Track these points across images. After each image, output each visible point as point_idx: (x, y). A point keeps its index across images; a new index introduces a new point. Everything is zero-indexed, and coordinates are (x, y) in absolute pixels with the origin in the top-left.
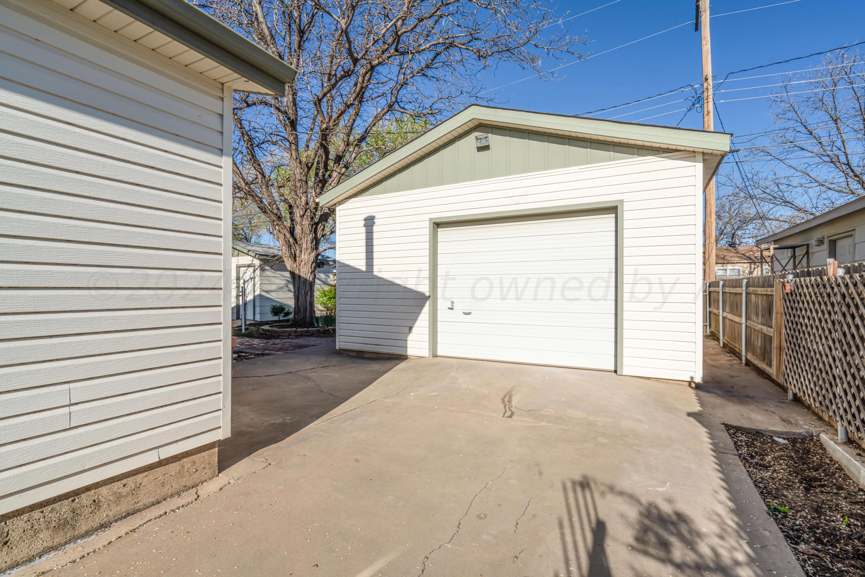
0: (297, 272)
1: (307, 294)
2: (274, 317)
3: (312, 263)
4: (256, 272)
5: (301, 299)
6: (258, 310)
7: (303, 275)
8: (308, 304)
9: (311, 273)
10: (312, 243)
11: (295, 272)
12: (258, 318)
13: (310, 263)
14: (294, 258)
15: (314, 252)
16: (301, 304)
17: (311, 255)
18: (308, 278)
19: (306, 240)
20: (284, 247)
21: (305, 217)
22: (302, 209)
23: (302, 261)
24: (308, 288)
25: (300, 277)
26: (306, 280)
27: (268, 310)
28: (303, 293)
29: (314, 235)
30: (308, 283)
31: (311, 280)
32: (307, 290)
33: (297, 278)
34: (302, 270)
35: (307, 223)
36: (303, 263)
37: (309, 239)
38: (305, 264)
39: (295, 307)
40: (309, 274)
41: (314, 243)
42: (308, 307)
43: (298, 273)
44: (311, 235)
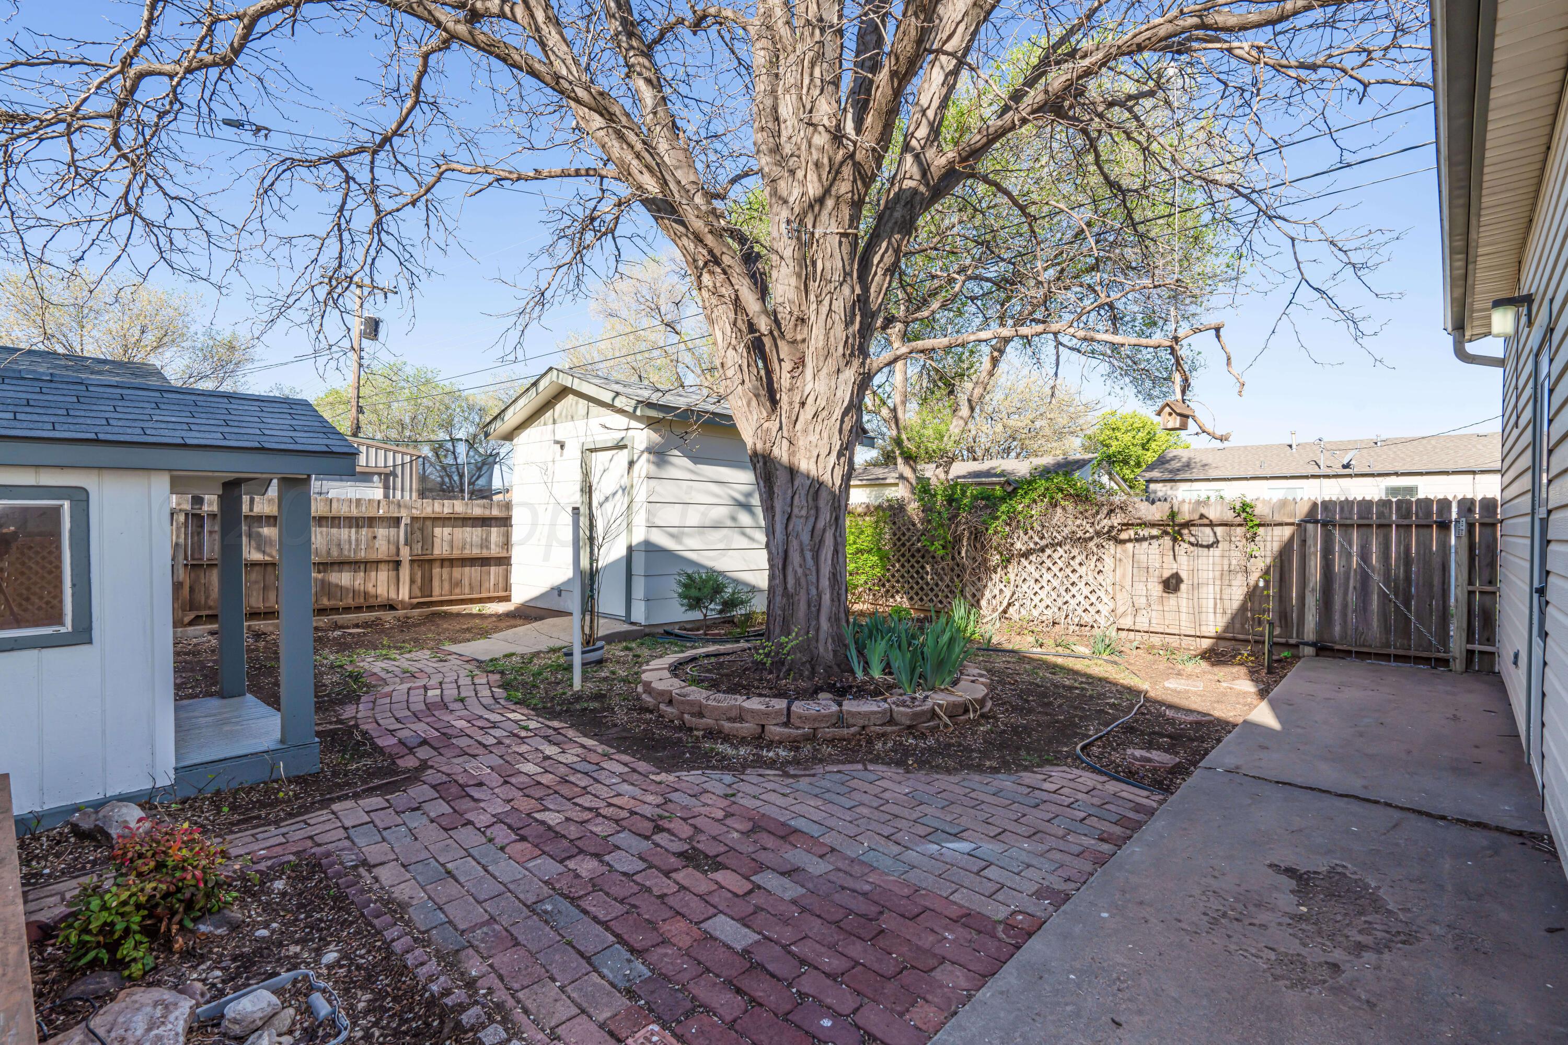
0: (781, 452)
1: (821, 541)
2: (690, 613)
3: (845, 414)
4: (637, 467)
5: (795, 558)
6: (639, 591)
7: (805, 465)
8: (825, 583)
9: (840, 455)
10: (847, 325)
11: (776, 452)
12: (639, 614)
13: (838, 413)
14: (770, 396)
15: (856, 363)
16: (798, 581)
17: (842, 377)
18: (827, 478)
19: (824, 309)
20: (731, 352)
21: (830, 203)
22: (817, 165)
23: (803, 404)
24: (826, 516)
25: (792, 472)
26: (816, 487)
27: (672, 587)
28: (806, 537)
29: (858, 291)
30: (824, 495)
31: (838, 482)
32: (821, 524)
33: (781, 479)
34: (801, 442)
35: (833, 228)
36: (809, 410)
37: (838, 306)
38: (816, 415)
39: (771, 588)
40: (833, 457)
41: (857, 326)
42: (827, 598)
43: (785, 459)
44: (846, 290)
